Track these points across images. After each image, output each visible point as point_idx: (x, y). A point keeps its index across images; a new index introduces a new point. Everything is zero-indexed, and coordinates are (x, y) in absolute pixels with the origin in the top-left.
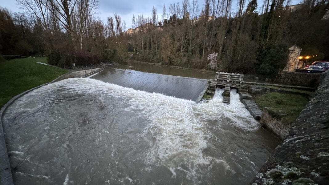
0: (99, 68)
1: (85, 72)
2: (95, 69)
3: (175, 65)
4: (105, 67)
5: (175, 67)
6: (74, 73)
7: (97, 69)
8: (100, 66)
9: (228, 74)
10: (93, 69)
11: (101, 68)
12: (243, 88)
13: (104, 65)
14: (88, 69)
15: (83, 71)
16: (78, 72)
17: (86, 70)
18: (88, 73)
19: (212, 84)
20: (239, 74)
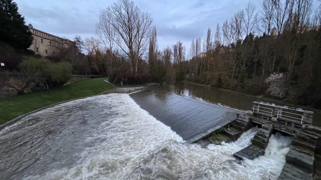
0: (144, 87)
1: (128, 89)
2: (139, 87)
3: (225, 88)
4: (149, 86)
5: (223, 90)
6: (119, 90)
7: (141, 87)
8: (144, 85)
9: (275, 106)
10: (137, 88)
11: (145, 87)
12: (304, 139)
13: (148, 84)
14: (133, 87)
15: (127, 88)
16: (122, 88)
17: (130, 88)
18: (131, 90)
19: (241, 119)
20: (300, 110)
